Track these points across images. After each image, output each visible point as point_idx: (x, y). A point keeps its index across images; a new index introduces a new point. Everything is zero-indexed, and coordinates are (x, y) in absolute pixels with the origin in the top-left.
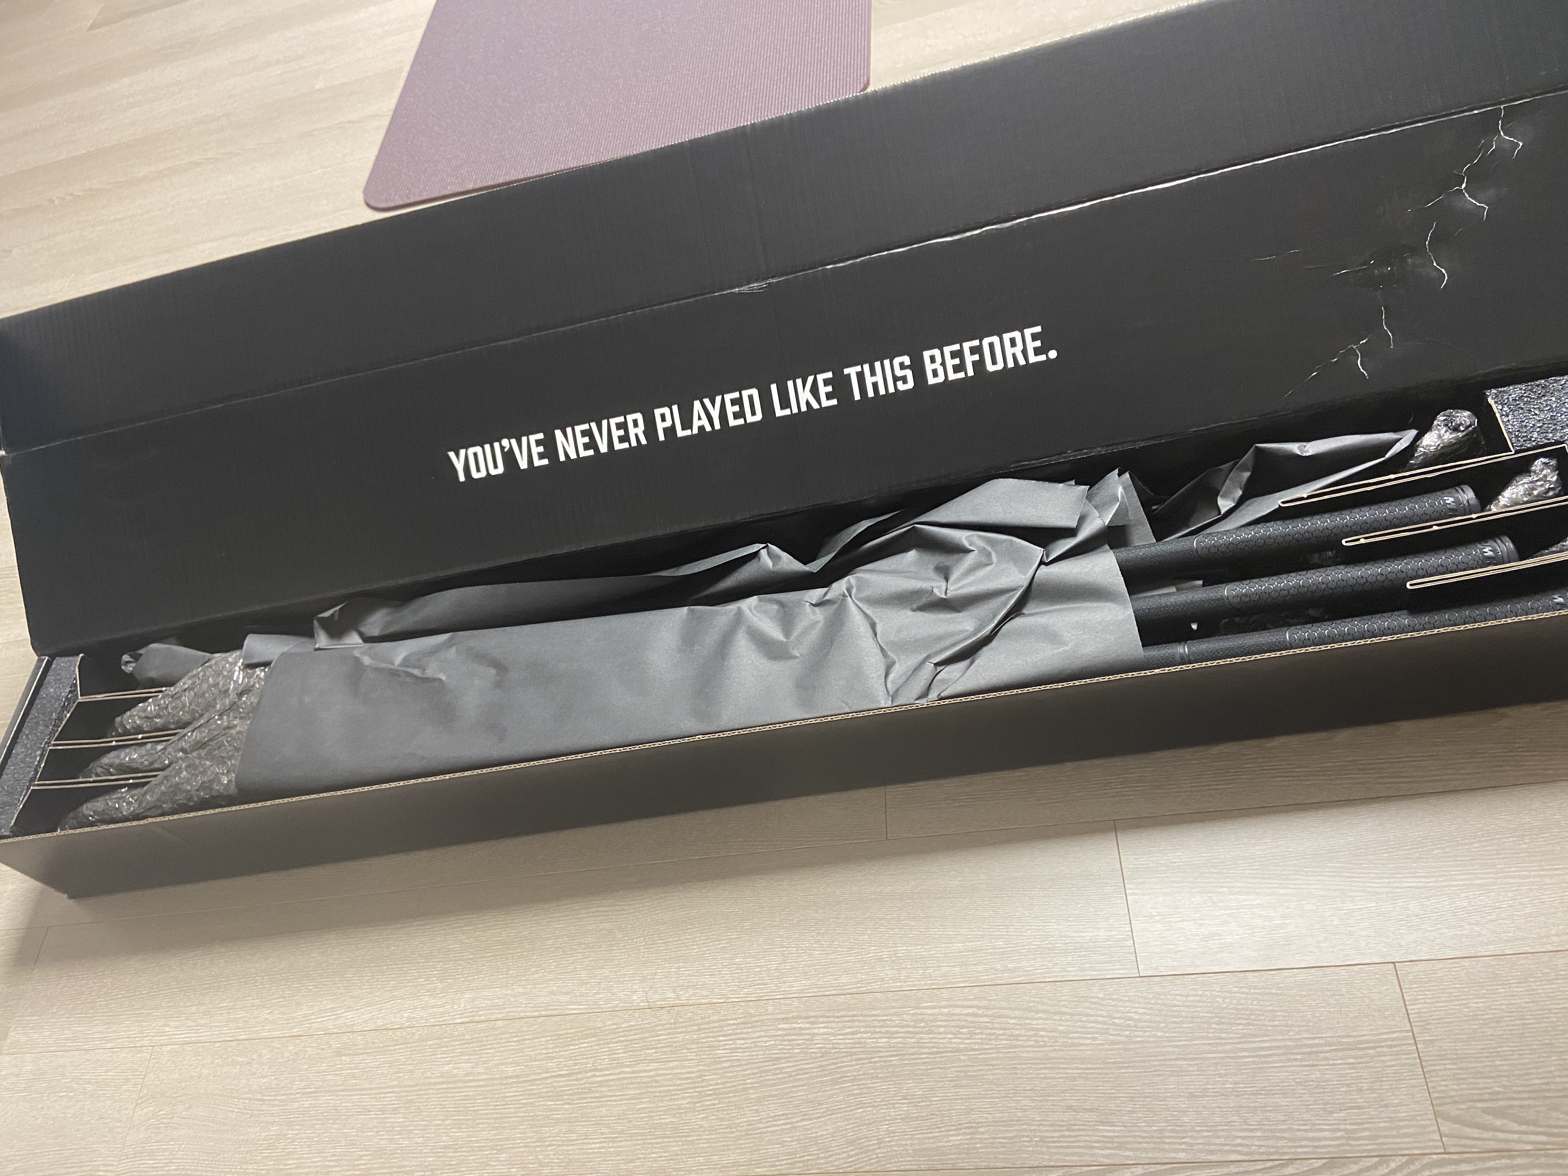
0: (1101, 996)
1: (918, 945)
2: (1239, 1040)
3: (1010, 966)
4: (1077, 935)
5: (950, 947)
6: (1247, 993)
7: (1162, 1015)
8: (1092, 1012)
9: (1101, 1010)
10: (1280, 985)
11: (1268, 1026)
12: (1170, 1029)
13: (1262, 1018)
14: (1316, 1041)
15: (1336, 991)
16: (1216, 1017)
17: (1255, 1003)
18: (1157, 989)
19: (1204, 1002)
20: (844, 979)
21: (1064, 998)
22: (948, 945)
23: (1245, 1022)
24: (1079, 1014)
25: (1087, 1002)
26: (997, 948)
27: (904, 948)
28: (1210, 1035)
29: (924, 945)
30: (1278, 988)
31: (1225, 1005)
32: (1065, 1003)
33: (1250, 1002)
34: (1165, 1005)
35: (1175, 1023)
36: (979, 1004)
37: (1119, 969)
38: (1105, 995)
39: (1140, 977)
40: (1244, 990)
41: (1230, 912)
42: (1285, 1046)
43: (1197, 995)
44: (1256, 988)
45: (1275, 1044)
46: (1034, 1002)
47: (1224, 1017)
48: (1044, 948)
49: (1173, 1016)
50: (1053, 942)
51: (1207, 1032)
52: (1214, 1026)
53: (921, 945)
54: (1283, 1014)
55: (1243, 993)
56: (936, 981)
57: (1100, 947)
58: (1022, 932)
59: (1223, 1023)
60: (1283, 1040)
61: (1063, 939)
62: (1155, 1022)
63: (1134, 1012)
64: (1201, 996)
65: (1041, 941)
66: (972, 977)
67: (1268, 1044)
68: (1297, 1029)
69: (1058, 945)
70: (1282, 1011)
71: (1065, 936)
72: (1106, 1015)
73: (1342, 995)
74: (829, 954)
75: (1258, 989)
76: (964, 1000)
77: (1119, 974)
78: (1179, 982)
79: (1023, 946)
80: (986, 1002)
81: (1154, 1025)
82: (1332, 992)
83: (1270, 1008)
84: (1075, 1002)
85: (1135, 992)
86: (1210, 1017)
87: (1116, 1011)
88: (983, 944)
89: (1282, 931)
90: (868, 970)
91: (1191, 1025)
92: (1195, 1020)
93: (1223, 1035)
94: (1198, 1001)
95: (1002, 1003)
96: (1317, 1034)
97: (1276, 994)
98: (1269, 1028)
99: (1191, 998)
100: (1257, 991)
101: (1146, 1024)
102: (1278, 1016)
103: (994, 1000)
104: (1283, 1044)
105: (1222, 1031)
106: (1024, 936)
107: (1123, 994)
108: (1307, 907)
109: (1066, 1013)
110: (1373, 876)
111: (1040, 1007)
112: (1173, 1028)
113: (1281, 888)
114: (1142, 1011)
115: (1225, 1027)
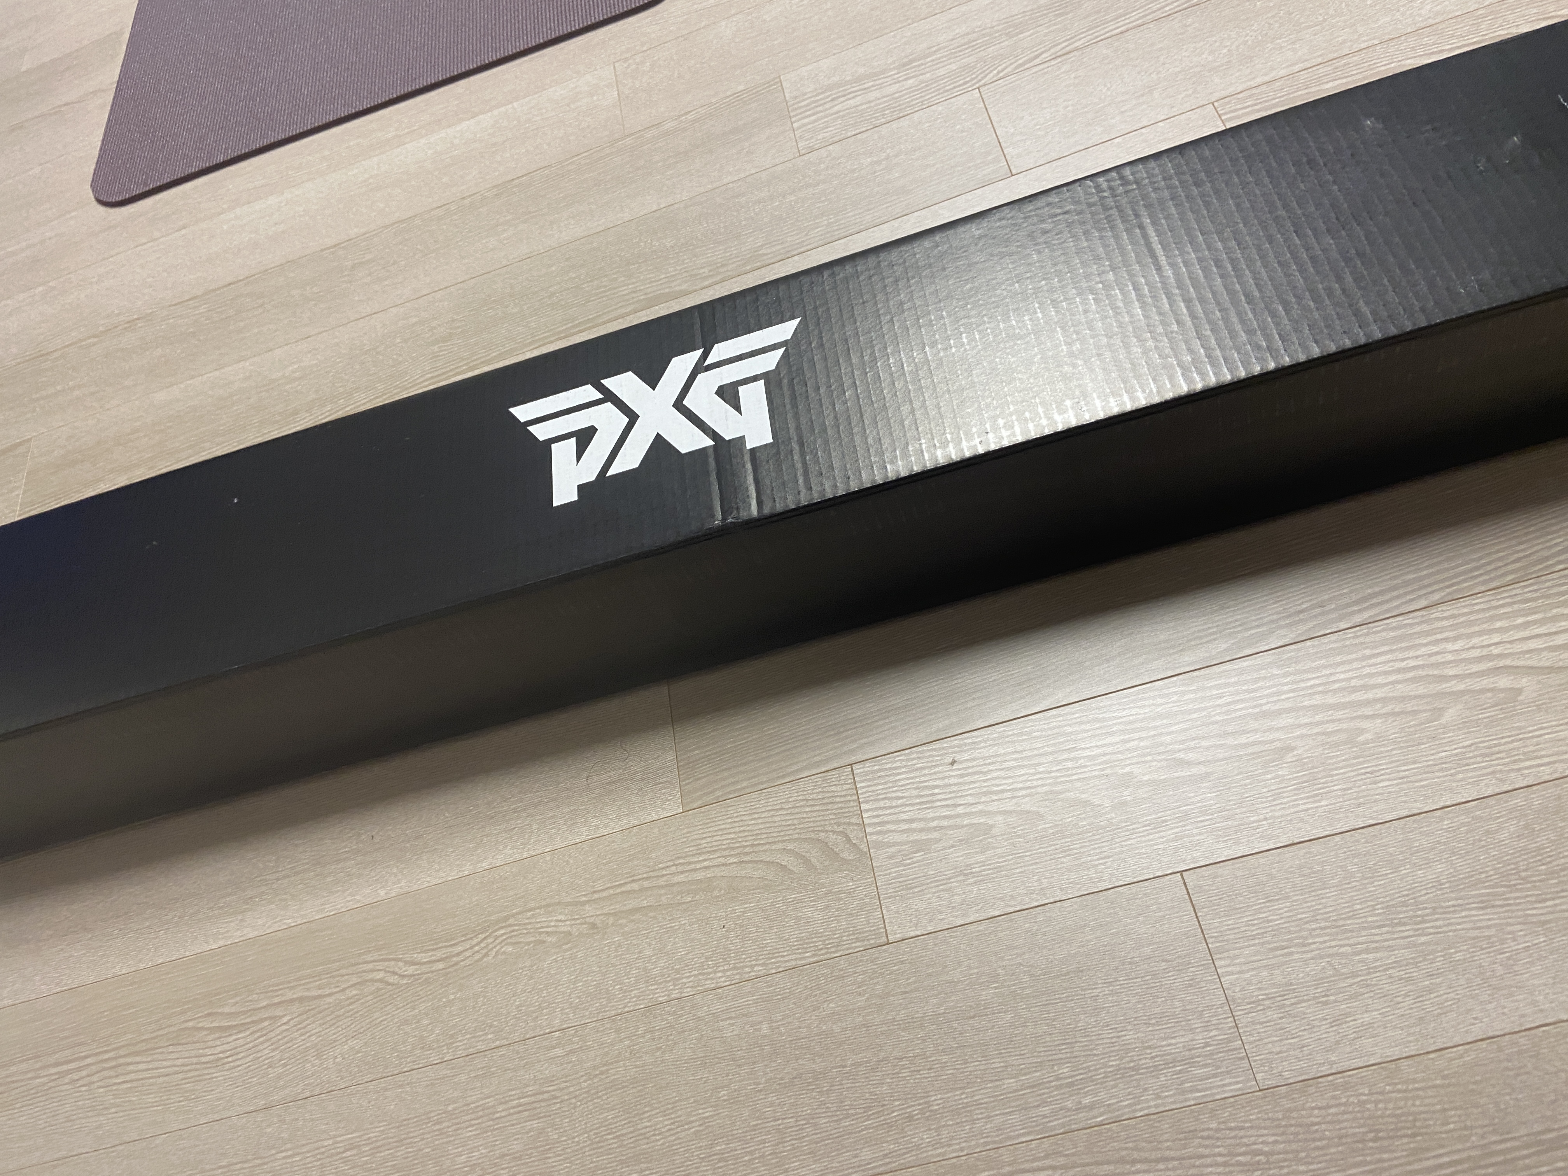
0: (1214, 1125)
1: (957, 1089)
2: (1407, 1160)
3: (1086, 1101)
4: (1165, 1043)
5: (1000, 1086)
6: (1405, 1091)
7: (1299, 1141)
8: (1207, 1152)
9: (1218, 1147)
10: (1446, 1072)
11: (1441, 1132)
12: (1314, 1158)
13: (1431, 1123)
14: (1508, 1145)
15: (1520, 1068)
16: (1370, 1131)
17: (1418, 1103)
18: (1287, 1104)
19: (1350, 1112)
20: (866, 1154)
21: (1166, 1136)
22: (997, 1083)
23: (1409, 1132)
24: (1190, 1158)
25: (1197, 1138)
26: (1061, 1078)
27: (939, 1096)
28: (1368, 1158)
29: (964, 1088)
30: (1444, 1077)
31: (1379, 1113)
32: (1168, 1144)
33: (1410, 1102)
34: (1300, 1126)
35: (1317, 1148)
36: (1054, 1163)
37: (1230, 1084)
38: (1219, 1123)
39: (1260, 1090)
40: (1399, 1087)
41: (1359, 979)
42: (1469, 1158)
43: (1340, 1105)
44: (1415, 1081)
45: (1456, 1157)
46: (1127, 1149)
47: (1380, 1131)
48: (1125, 1069)
49: (1314, 1140)
50: (1136, 1058)
51: (1363, 1155)
52: (1371, 1144)
53: (961, 1089)
54: (1458, 1112)
55: (1399, 1091)
56: (989, 1139)
57: (1198, 1057)
58: (1091, 1050)
59: (1382, 1138)
60: (1464, 1150)
61: (1148, 1051)
62: (1292, 1152)
63: (1262, 1143)
64: (1345, 1104)
65: (1121, 1059)
66: (1037, 1126)
67: (1446, 1159)
68: (1479, 1131)
69: (1143, 1061)
70: (1456, 1109)
71: (1149, 1047)
72: (1226, 1152)
73: (1528, 1073)
74: (841, 1119)
75: (1417, 1082)
76: (1033, 1161)
77: (1232, 1090)
78: (1312, 1090)
79: (1096, 1070)
80: (1061, 1159)
81: (1290, 1156)
82: (1515, 1072)
83: (1438, 1107)
84: (1181, 1140)
85: (1258, 1113)
86: (1363, 1133)
87: (1238, 1145)
88: (1044, 1075)
89: (1432, 996)
90: (897, 1136)
91: (1340, 1148)
92: (1344, 1140)
93: (1385, 1156)
94: (1344, 1113)
95: (1084, 1157)
96: (1508, 1133)
97: (1442, 1086)
98: (1444, 1136)
99: (1332, 1110)
100: (1416, 1085)
101: (1282, 1156)
102: (1451, 1117)
103: (1073, 1155)
104: (1464, 1155)
105: (1383, 1150)
106: (1095, 1055)
107: (1243, 1119)
108: (1458, 957)
109: (1173, 1159)
110: (1533, 899)
111: (1136, 1155)
112: (1317, 1156)
113: (1419, 935)
114: (1271, 1139)
115: (1386, 1143)
